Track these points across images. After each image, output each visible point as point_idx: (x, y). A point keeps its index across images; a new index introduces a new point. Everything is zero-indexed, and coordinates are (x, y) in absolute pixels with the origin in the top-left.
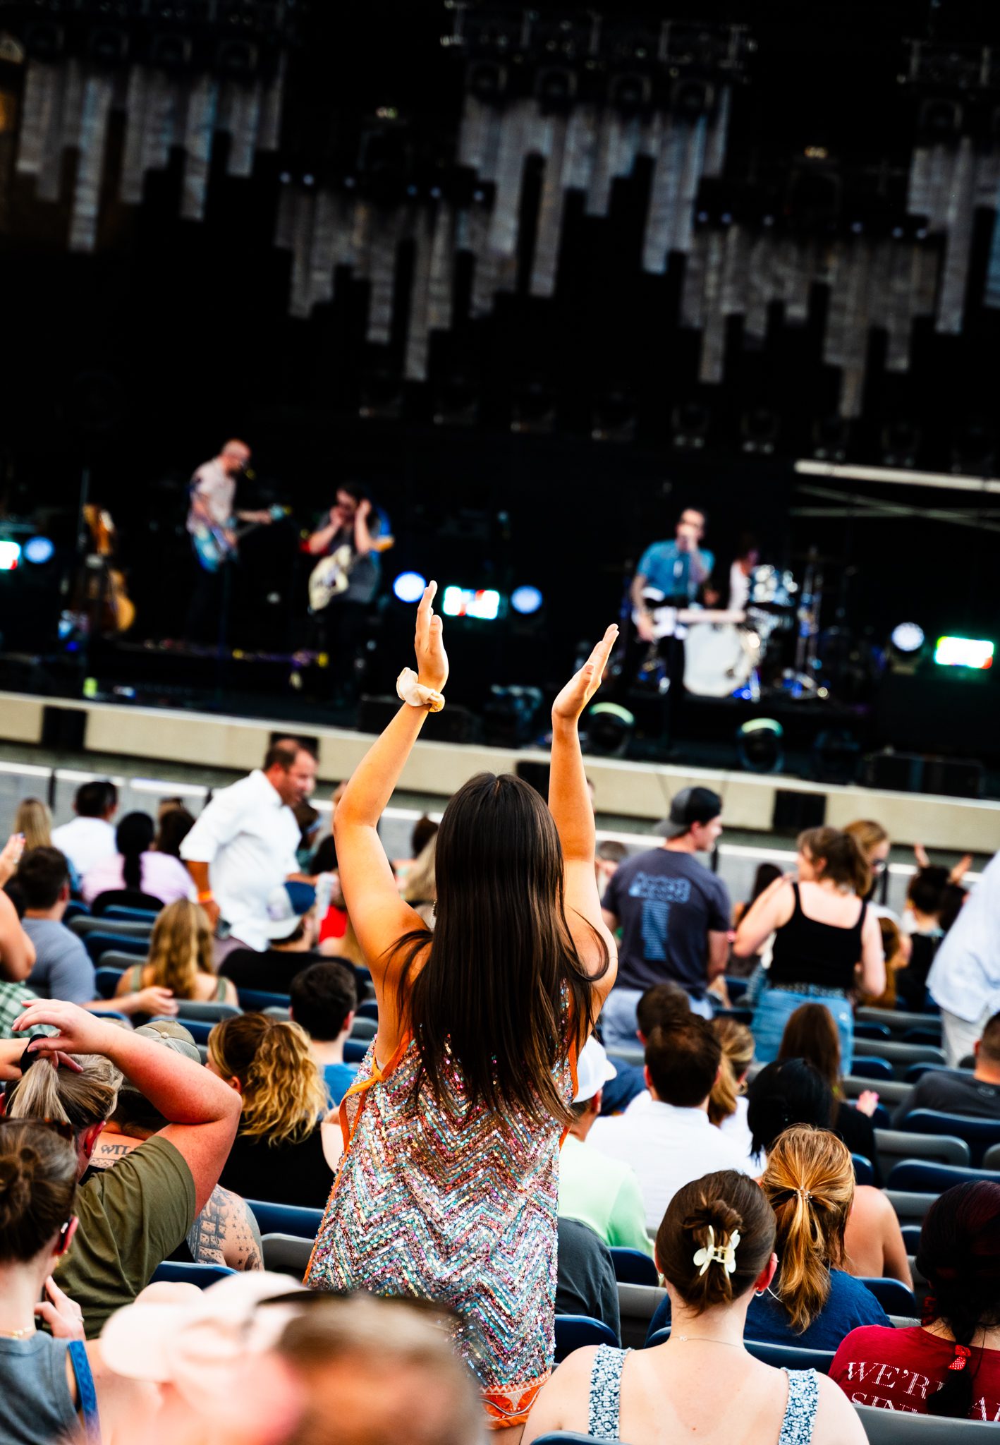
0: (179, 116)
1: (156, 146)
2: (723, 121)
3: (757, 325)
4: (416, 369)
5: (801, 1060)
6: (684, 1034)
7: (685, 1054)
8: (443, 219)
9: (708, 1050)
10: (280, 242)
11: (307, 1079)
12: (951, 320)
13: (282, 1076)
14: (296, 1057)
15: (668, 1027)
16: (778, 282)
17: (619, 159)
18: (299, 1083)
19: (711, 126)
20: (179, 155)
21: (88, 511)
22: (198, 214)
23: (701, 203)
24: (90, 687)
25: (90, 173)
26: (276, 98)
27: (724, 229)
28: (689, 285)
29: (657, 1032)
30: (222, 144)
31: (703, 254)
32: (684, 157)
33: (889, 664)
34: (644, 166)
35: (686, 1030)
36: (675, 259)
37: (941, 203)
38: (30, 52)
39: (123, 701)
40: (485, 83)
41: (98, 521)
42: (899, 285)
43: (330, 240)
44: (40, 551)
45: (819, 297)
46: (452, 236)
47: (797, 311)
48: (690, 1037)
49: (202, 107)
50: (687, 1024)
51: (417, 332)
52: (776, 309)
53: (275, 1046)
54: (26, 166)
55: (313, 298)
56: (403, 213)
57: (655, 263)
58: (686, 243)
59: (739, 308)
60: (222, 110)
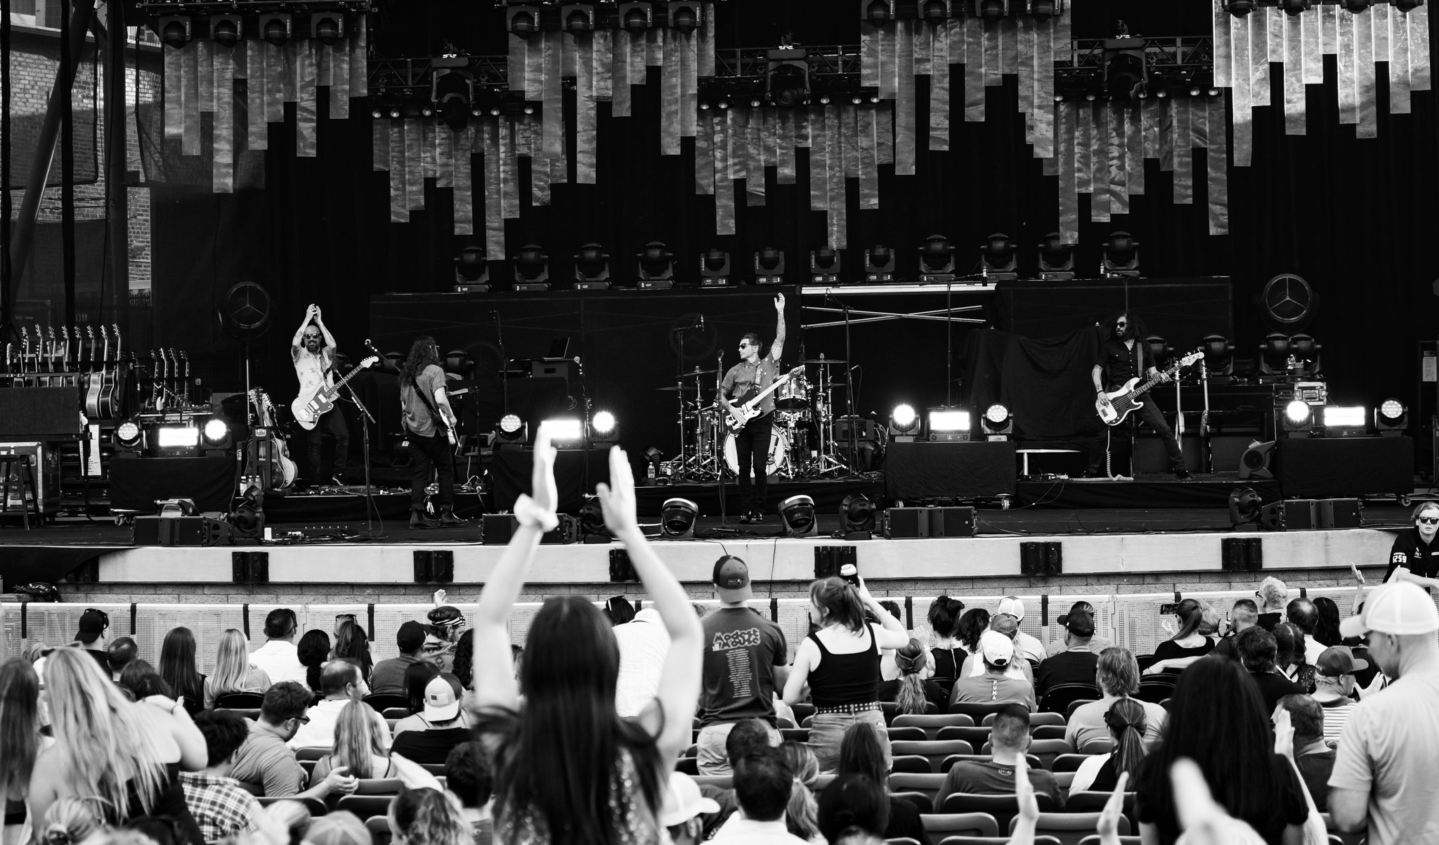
0: (288, 77)
1: (272, 103)
2: (711, 33)
3: (757, 186)
4: (496, 251)
5: (860, 777)
6: (762, 763)
7: (764, 779)
8: (503, 132)
9: (782, 774)
10: (377, 166)
11: (457, 836)
12: (907, 166)
13: (437, 832)
14: (447, 817)
15: (750, 758)
16: (769, 150)
17: (634, 71)
18: (450, 837)
19: (702, 36)
20: (291, 108)
21: (251, 393)
22: (312, 153)
23: (702, 97)
24: (268, 534)
25: (224, 130)
26: (361, 54)
27: (723, 113)
28: (699, 161)
29: (742, 762)
30: (323, 96)
31: (709, 137)
32: (684, 62)
33: (892, 438)
34: (654, 73)
35: (764, 759)
36: (688, 143)
37: (888, 76)
38: (165, 41)
39: (295, 541)
40: (523, 24)
41: (260, 401)
42: (863, 142)
43: (418, 159)
44: (217, 430)
45: (803, 157)
46: (512, 145)
47: (787, 171)
48: (768, 765)
49: (305, 70)
50: (764, 754)
51: (494, 223)
52: (770, 171)
53: (431, 807)
54: (170, 130)
55: (410, 206)
56: (471, 130)
57: (672, 148)
58: (694, 130)
59: (743, 174)
60: (321, 68)
